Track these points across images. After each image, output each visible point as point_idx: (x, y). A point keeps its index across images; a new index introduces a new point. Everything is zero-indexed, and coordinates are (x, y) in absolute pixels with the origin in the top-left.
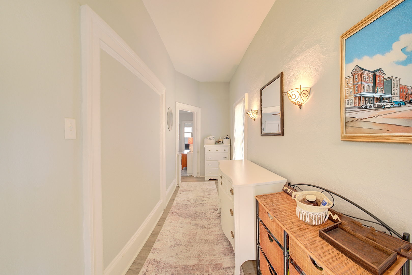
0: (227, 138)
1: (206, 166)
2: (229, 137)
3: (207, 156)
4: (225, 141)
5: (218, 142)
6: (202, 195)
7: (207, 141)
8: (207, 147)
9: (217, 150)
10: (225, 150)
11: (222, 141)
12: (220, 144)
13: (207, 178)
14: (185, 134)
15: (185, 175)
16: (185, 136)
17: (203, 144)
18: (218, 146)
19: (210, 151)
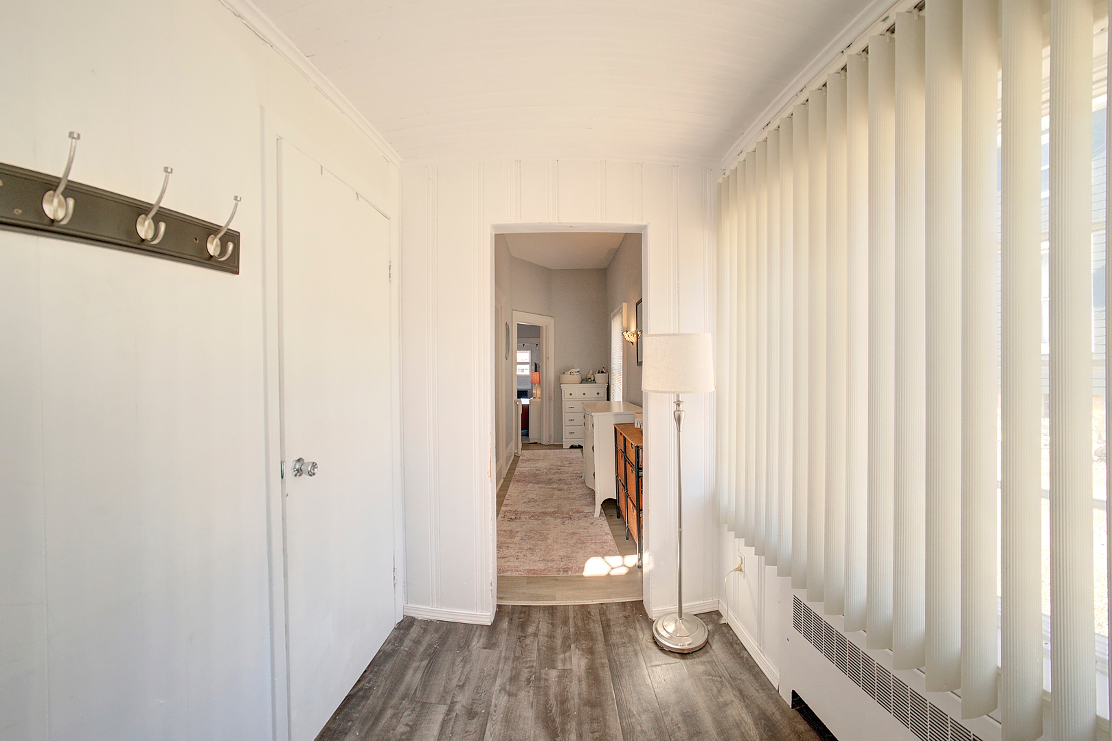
0: (602, 372)
1: (566, 421)
2: (606, 370)
3: (566, 405)
4: (600, 378)
5: (585, 380)
6: (559, 464)
7: (567, 377)
8: (566, 389)
9: (584, 394)
10: (598, 394)
11: (593, 379)
12: (591, 382)
13: (567, 445)
14: (519, 367)
15: (528, 442)
16: (519, 373)
17: (559, 382)
18: (587, 387)
19: (571, 394)
